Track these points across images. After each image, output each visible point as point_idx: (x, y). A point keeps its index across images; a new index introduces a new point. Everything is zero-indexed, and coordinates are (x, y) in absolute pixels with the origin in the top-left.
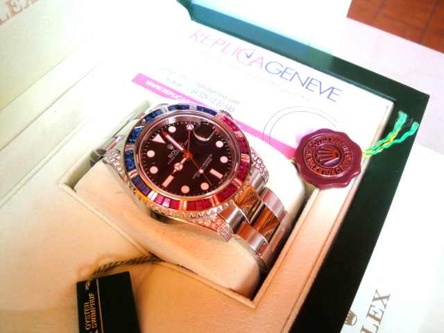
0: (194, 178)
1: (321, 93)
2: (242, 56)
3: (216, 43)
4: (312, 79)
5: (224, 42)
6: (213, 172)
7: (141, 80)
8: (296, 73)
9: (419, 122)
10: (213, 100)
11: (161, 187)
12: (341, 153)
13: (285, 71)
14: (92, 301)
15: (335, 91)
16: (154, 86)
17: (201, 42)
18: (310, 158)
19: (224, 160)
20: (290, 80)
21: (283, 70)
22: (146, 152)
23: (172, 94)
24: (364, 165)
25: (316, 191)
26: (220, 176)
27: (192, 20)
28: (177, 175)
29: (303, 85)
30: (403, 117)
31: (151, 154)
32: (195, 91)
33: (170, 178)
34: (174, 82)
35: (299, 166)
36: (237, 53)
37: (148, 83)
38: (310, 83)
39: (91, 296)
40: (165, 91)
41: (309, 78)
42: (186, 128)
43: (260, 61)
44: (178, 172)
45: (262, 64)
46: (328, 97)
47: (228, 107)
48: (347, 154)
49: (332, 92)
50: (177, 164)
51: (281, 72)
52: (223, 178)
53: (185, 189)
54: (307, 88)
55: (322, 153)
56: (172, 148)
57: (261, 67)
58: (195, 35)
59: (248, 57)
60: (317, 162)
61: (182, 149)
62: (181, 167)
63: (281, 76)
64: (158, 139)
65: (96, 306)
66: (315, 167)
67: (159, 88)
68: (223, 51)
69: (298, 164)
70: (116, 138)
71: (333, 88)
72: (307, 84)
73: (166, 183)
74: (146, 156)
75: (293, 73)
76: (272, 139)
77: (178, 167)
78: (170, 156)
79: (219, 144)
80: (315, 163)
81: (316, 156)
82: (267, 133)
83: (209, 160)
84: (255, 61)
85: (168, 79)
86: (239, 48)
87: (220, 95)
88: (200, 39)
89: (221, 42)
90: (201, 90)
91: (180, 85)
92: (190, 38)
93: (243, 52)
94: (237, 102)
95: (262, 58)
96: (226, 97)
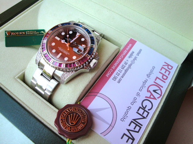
0: (58, 47)
1: (128, 130)
2: (156, 88)
3: (163, 75)
5: (165, 79)
6: (60, 54)
8: (144, 118)
10: (120, 71)
11: (55, 36)
13: (145, 111)
15: (130, 141)
16: (129, 47)
17: (162, 68)
19: (66, 59)
20: (137, 113)
21: (146, 109)
26: (58, 57)
29: (134, 120)
32: (126, 63)
34: (131, 55)
36: (158, 86)
37: (130, 45)
38: (137, 125)
41: (142, 125)
42: (83, 44)
43: (152, 97)
44: (61, 41)
45: (150, 98)
46: (124, 134)
47: (116, 78)
49: (129, 138)
50: (64, 41)
51: (144, 108)
53: (53, 44)
54: (132, 122)
57: (146, 97)
58: (168, 65)
59: (155, 91)
61: (71, 42)
63: (140, 107)
67: (127, 49)
68: (157, 78)
71: (133, 139)
72: (135, 122)
73: (57, 38)
74: (70, 31)
75: (144, 116)
76: (95, 97)
82: (99, 95)
83: (66, 53)
84: (152, 94)
85: (133, 52)
86: (162, 87)
87: (124, 74)
88: (166, 67)
89: (165, 77)
90: (127, 66)
91: (130, 57)
92: (165, 63)
93: (158, 89)
94: (119, 82)
95: (155, 98)
96: (122, 77)
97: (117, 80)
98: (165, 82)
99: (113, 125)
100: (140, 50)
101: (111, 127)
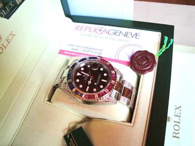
1: (132, 37)
2: (98, 31)
3: (86, 29)
4: (127, 32)
5: (89, 28)
6: (103, 80)
7: (62, 52)
8: (121, 32)
9: (173, 38)
10: (92, 52)
11: (86, 92)
12: (147, 59)
13: (116, 32)
14: (72, 141)
15: (138, 35)
16: (67, 53)
17: (80, 30)
18: (136, 64)
19: (105, 75)
20: (119, 35)
21: (115, 32)
22: (76, 80)
23: (75, 54)
24: (157, 60)
25: (142, 75)
26: (106, 81)
27: (73, 22)
28: (90, 85)
29: (125, 36)
30: (166, 38)
31: (78, 81)
32: (84, 51)
33: (88, 87)
34: (75, 49)
35: (133, 68)
36: (95, 30)
37: (65, 52)
38: (127, 34)
39: (71, 140)
40: (73, 54)
42: (87, 67)
43: (105, 31)
44: (90, 84)
45: (106, 32)
46: (136, 38)
47: (99, 53)
48: (149, 58)
49: (136, 35)
51: (114, 33)
52: (107, 81)
53: (95, 90)
54: (126, 36)
55: (140, 61)
56: (85, 76)
57: (107, 33)
58: (77, 28)
59: (100, 31)
60: (139, 65)
61: (89, 75)
62: (91, 82)
63: (115, 35)
64: (78, 74)
65: (74, 143)
66: (139, 67)
67: (70, 53)
68: (89, 31)
69: (132, 67)
70: (62, 78)
71: (136, 34)
72: (126, 35)
73: (87, 90)
74: (76, 82)
75: (119, 32)
77: (90, 82)
78: (85, 79)
79: (102, 69)
80: (138, 65)
81: (138, 62)
82: (117, 59)
83: (100, 76)
84: (103, 31)
85: (72, 49)
86: (95, 28)
87: (94, 49)
88: (79, 29)
89: (88, 28)
90: (86, 49)
91: (78, 50)
92: (75, 30)
93: (98, 29)
94: (102, 50)
95: (106, 30)
96: (97, 49)
97: (101, 52)
98: (91, 28)
99: (134, 45)
100: (69, 45)
101: (135, 45)
